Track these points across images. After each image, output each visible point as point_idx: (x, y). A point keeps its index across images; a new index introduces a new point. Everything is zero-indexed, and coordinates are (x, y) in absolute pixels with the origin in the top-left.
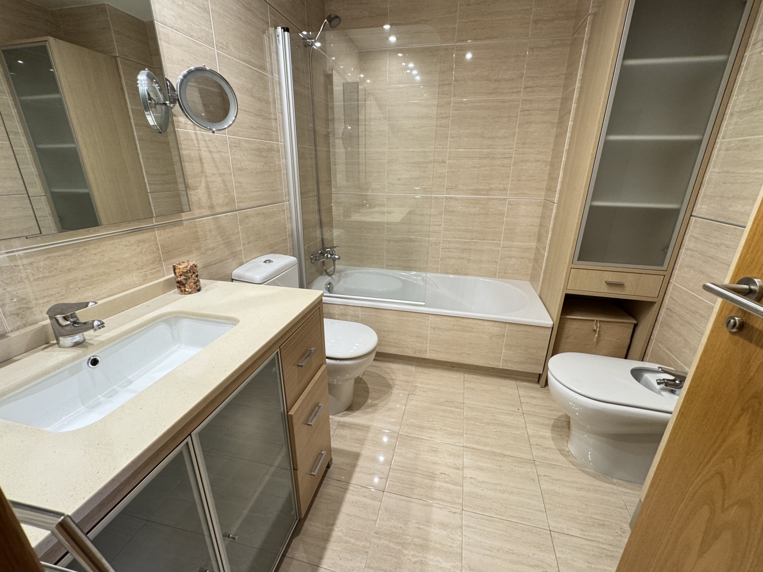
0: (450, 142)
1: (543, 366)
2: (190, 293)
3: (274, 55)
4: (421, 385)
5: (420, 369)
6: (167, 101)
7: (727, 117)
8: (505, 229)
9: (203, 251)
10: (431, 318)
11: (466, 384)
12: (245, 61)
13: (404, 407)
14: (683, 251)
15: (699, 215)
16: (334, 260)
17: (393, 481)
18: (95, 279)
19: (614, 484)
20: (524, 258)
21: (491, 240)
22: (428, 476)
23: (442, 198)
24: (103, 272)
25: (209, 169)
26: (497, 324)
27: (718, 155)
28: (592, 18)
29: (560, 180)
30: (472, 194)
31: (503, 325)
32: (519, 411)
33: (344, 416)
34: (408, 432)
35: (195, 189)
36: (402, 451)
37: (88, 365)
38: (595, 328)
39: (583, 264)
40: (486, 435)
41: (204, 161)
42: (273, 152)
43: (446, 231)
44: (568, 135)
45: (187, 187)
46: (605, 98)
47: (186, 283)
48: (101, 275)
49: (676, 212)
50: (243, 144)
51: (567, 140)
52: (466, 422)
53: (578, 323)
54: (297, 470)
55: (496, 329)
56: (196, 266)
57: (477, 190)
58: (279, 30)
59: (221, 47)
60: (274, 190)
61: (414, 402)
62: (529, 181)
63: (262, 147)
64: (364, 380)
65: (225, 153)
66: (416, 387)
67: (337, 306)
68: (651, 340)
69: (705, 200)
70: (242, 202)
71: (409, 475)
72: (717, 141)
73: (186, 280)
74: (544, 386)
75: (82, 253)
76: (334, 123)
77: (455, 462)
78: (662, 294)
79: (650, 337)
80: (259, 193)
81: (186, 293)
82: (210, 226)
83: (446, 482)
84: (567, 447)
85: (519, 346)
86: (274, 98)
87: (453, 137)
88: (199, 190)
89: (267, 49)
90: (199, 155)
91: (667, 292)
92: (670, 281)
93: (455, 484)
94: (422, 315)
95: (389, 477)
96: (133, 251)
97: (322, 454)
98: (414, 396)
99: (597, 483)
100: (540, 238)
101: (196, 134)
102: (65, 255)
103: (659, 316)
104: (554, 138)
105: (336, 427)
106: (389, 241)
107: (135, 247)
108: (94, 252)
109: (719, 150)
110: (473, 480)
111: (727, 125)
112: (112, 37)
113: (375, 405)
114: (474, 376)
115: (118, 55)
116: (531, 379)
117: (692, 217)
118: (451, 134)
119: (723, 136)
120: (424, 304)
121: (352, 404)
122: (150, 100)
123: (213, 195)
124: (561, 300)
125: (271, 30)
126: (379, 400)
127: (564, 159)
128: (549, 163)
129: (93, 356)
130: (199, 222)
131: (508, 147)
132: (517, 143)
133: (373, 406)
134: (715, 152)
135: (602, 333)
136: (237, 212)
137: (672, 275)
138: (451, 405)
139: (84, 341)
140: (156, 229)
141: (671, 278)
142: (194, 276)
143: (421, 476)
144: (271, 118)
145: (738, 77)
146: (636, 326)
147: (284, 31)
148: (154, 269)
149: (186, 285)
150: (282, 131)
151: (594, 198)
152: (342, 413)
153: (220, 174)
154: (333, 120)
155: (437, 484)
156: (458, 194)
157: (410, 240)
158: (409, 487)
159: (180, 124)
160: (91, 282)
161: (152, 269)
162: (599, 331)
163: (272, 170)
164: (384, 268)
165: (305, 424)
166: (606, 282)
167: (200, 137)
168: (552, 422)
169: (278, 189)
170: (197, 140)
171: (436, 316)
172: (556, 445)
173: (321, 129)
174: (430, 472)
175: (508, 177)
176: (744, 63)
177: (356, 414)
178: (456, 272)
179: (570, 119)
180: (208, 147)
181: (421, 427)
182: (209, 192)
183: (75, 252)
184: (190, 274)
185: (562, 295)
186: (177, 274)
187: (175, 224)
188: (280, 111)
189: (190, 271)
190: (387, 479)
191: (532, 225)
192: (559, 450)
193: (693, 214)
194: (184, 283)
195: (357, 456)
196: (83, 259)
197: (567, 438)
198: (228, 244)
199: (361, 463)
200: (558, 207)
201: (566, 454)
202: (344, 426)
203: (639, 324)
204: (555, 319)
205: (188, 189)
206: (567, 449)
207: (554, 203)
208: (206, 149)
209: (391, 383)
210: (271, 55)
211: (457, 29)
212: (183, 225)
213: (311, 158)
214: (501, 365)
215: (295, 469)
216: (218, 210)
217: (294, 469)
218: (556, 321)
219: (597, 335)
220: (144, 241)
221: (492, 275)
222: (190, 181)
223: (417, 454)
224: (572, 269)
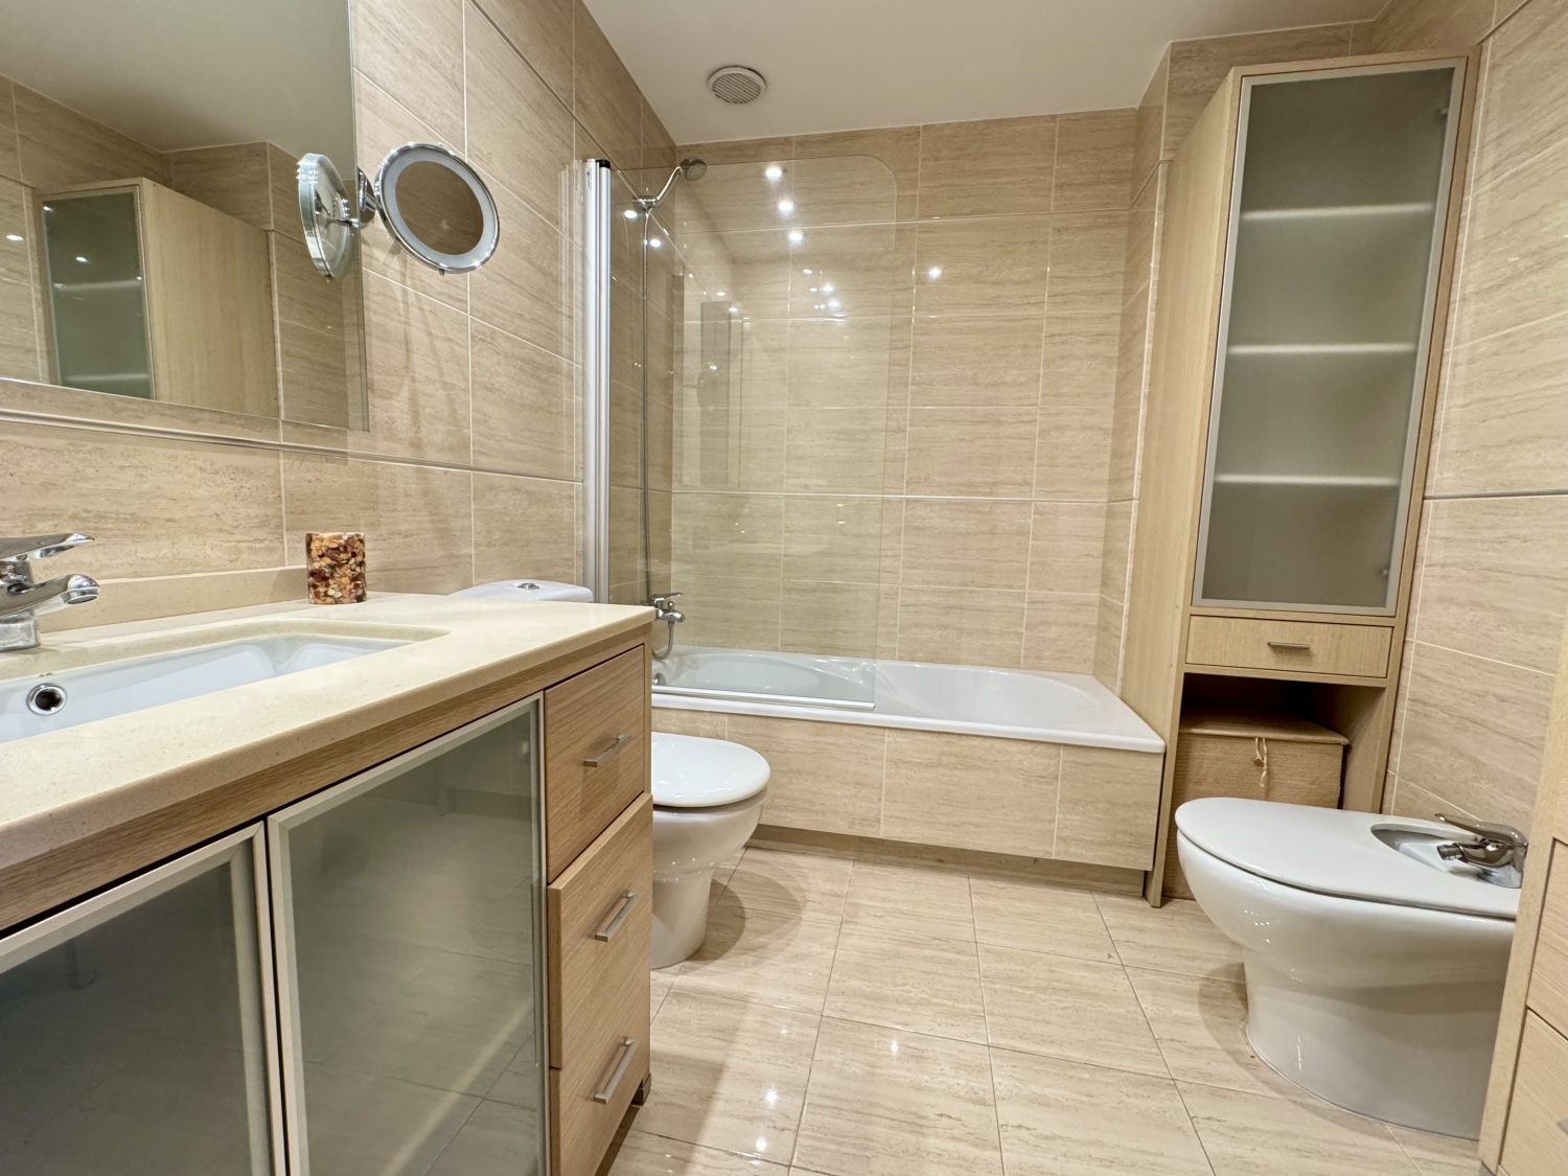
0: (912, 393)
1: (1152, 852)
2: (337, 601)
3: (577, 206)
4: (871, 903)
5: (865, 869)
6: (355, 217)
7: (1456, 306)
8: (1031, 564)
9: (384, 532)
10: (888, 737)
11: (976, 901)
12: (521, 195)
13: (832, 952)
14: (1421, 571)
15: (1442, 493)
16: (671, 622)
17: (814, 1138)
18: (110, 526)
19: (1390, 1138)
20: (1076, 625)
21: (1004, 586)
22: (905, 1122)
23: (900, 501)
24: (132, 514)
25: (422, 366)
26: (1039, 748)
27: (1453, 377)
28: (1166, 168)
29: (1139, 452)
30: (961, 493)
31: (1052, 751)
32: (1111, 960)
33: (684, 973)
34: (844, 1011)
35: (389, 398)
36: (832, 1058)
37: (28, 705)
38: (1259, 757)
39: (1215, 606)
40: (1041, 1017)
41: (414, 347)
42: (559, 376)
43: (909, 568)
44: (1146, 367)
45: (367, 387)
46: (1216, 275)
47: (332, 574)
48: (125, 520)
49: (1393, 492)
50: (500, 341)
51: (1145, 378)
52: (988, 985)
53: (1219, 746)
54: (559, 1069)
55: (1037, 761)
56: (361, 541)
57: (969, 484)
58: (592, 164)
59: (477, 156)
60: (553, 451)
61: (854, 940)
62: (1073, 466)
63: (538, 359)
64: (732, 892)
65: (460, 346)
66: (857, 906)
67: (674, 714)
68: (1388, 780)
69: (1447, 461)
70: (485, 454)
71: (855, 1121)
72: (1446, 350)
73: (332, 567)
74: (1158, 904)
75: (88, 456)
76: (682, 359)
77: (972, 1084)
78: (1393, 669)
79: (1386, 772)
80: (522, 447)
81: (329, 600)
82: (407, 483)
83: (953, 1139)
84: (1248, 1044)
85: (1093, 802)
86: (571, 280)
87: (918, 384)
88: (394, 403)
89: (564, 190)
90: (406, 333)
91: (1404, 664)
92: (1407, 639)
93: (980, 1143)
94: (866, 729)
95: (802, 1126)
96: (218, 485)
97: (628, 1046)
98: (853, 926)
99: (1345, 1135)
100: (1107, 581)
101: (405, 292)
102: (43, 449)
103: (1397, 721)
104: (1114, 385)
105: (662, 999)
106: (788, 590)
107: (225, 480)
108: (119, 462)
109: (1455, 365)
110: (1023, 1131)
111: (1461, 320)
112: (268, 198)
113: (759, 948)
114: (992, 883)
115: (273, 227)
116: (1125, 888)
117: (1426, 501)
118: (914, 379)
119: (1456, 340)
120: (872, 705)
121: (703, 944)
122: (319, 209)
123: (424, 422)
124: (1176, 688)
125: (576, 164)
126: (769, 936)
127: (1142, 413)
128: (1111, 432)
129: (46, 685)
130: (386, 467)
131: (1026, 402)
132: (1044, 395)
133: (754, 950)
134: (1447, 371)
135: (1275, 769)
136: (472, 472)
137: (1409, 627)
138: (945, 947)
139: (37, 645)
140: (281, 454)
141: (1409, 632)
142: (353, 561)
143: (889, 1122)
144: (561, 313)
145: (1460, 237)
146: (1347, 750)
147: (601, 166)
148: (261, 541)
149: (331, 582)
150: (580, 343)
151: (1220, 468)
152: (677, 966)
153: (445, 383)
154: (681, 352)
155: (932, 1143)
156: (933, 494)
157: (835, 589)
158: (858, 1153)
159: (374, 262)
160: (96, 529)
161: (255, 540)
162: (1268, 764)
163: (554, 410)
164: (776, 650)
165: (589, 936)
166: (1269, 644)
167: (412, 299)
168: (1196, 986)
169: (563, 451)
170: (405, 303)
171: (899, 733)
172: (1218, 1041)
173: (658, 365)
174: (911, 1113)
175: (1032, 459)
176: (1467, 213)
177: (712, 967)
178: (935, 657)
179: (1147, 337)
180: (425, 323)
181: (879, 999)
182: (416, 412)
183: (71, 448)
184: (343, 556)
185: (1177, 679)
186: (314, 553)
187: (327, 455)
188: (580, 305)
189: (345, 548)
190: (797, 1131)
191: (1088, 555)
192: (1229, 1052)
193: (1427, 494)
194: (327, 575)
195: (715, 1071)
196: (90, 471)
197: (1243, 1024)
198: (444, 534)
199: (726, 1089)
200: (1141, 507)
201: (1251, 1063)
202: (685, 996)
203: (1354, 746)
204: (1167, 735)
205: (369, 392)
206: (1247, 1049)
207: (1132, 499)
208: (421, 326)
209: (797, 896)
210: (571, 202)
211: (918, 198)
212: (346, 464)
213: (635, 412)
214: (1055, 852)
215: (555, 1068)
216: (431, 455)
217: (550, 1068)
218: (1171, 736)
219: (1264, 773)
220: (249, 473)
221: (1013, 663)
222: (377, 377)
223: (872, 1066)
224: (1193, 618)
